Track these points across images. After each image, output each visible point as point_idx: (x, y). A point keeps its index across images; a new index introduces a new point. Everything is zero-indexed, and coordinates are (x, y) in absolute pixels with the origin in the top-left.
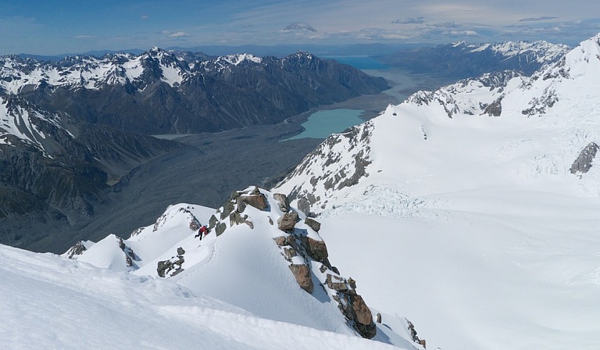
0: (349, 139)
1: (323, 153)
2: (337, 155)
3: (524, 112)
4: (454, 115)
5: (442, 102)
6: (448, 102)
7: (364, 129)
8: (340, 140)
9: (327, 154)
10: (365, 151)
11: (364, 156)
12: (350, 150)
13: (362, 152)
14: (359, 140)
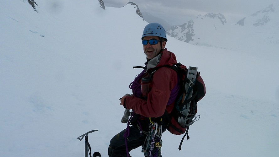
0: (181, 28)
1: (169, 33)
2: (176, 33)
3: (254, 25)
4: (224, 23)
5: (219, 18)
6: (222, 18)
7: (189, 24)
8: (177, 28)
9: (171, 33)
10: (191, 31)
11: (190, 33)
12: (182, 32)
13: (190, 31)
14: (186, 28)
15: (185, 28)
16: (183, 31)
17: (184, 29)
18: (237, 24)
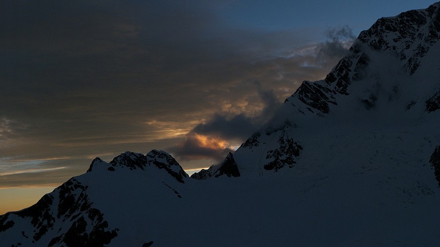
5: (160, 165)
10: (86, 220)
11: (89, 229)
12: (37, 237)
13: (82, 224)
14: (55, 215)
15: (48, 217)
16: (43, 231)
17: (45, 223)
18: (221, 174)
